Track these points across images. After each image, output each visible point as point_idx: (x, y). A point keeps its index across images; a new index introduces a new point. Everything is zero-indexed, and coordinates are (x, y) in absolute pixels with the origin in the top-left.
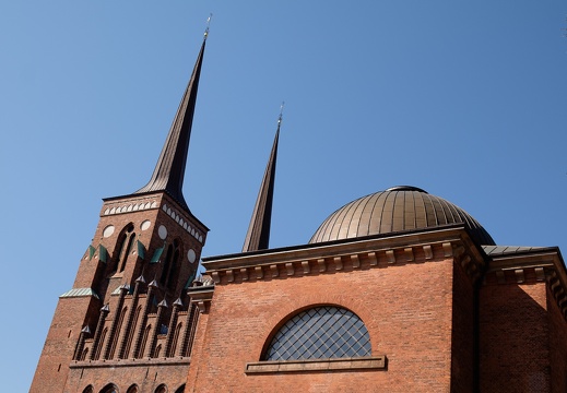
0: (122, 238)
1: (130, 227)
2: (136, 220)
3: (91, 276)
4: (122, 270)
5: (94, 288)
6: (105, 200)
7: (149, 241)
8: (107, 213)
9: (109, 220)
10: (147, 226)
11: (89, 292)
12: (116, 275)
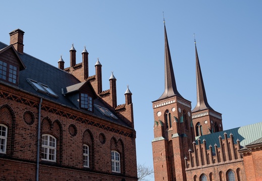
0: (165, 116)
1: (167, 111)
2: (169, 108)
3: (160, 132)
4: (170, 127)
5: (163, 136)
6: (153, 102)
7: (177, 115)
8: (155, 107)
9: (158, 110)
10: (174, 110)
11: (163, 138)
12: (169, 130)
